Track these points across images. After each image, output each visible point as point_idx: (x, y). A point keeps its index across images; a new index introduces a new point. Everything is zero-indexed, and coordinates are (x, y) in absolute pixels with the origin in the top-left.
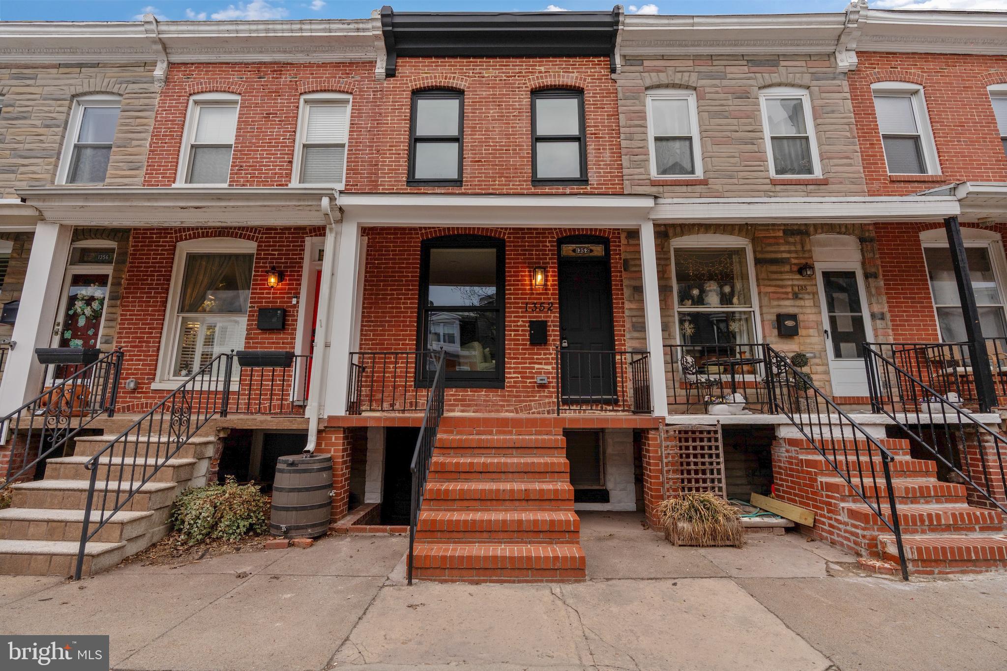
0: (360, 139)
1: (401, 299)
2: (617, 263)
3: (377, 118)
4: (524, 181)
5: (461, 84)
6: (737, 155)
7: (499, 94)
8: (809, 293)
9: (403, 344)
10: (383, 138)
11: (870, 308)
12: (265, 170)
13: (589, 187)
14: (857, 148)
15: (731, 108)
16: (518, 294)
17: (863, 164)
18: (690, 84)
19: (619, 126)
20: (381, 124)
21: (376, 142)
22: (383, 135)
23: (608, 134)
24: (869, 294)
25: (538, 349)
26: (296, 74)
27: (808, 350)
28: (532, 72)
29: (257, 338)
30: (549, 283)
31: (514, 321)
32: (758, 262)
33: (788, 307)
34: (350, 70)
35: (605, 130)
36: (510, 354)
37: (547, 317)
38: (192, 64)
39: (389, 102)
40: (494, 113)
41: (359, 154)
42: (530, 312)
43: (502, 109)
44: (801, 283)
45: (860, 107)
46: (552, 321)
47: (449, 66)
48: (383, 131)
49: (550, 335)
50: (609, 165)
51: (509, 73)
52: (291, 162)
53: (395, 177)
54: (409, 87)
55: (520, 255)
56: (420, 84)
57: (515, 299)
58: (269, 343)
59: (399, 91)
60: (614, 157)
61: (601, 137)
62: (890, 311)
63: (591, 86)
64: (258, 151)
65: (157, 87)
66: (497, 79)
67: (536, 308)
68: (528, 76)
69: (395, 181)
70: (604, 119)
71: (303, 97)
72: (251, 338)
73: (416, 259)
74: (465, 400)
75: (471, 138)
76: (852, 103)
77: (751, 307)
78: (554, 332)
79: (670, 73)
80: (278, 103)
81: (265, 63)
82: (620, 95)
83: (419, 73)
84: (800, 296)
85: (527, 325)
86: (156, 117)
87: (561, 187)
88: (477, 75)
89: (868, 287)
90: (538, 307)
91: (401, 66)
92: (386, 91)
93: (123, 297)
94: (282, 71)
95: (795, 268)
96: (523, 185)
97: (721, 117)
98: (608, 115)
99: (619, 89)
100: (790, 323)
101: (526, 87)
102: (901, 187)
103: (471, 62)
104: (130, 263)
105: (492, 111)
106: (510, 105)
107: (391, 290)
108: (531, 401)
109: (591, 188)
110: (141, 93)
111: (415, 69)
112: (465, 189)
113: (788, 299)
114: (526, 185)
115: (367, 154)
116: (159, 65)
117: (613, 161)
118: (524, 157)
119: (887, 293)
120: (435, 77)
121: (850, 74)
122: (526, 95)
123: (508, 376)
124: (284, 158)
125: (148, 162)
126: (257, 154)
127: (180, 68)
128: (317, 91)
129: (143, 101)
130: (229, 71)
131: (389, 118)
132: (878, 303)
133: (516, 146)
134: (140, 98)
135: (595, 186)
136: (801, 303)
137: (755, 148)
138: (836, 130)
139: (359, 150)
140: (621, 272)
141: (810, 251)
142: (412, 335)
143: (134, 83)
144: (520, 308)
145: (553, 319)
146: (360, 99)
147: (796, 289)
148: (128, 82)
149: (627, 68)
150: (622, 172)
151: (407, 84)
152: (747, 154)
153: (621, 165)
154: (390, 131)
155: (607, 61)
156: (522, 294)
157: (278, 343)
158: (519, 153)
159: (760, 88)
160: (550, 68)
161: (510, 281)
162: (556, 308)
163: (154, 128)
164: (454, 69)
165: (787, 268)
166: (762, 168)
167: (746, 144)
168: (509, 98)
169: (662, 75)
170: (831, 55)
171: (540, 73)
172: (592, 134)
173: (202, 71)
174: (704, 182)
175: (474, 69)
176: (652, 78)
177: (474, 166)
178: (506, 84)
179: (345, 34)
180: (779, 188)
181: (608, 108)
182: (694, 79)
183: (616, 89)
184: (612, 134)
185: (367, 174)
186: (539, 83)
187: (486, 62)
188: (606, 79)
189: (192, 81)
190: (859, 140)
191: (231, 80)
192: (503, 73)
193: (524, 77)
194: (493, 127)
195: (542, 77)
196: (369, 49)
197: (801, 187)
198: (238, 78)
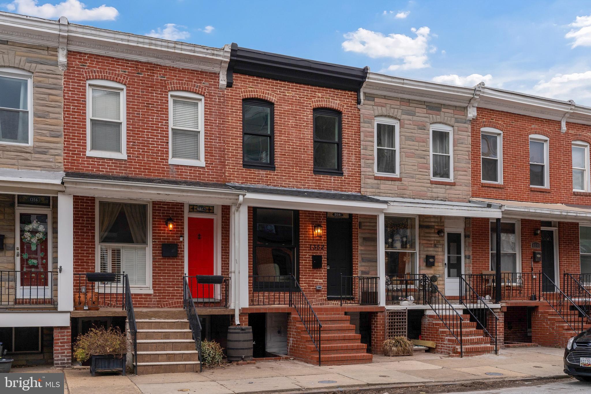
0: (212, 131)
2: (356, 224)
3: (222, 116)
4: (310, 170)
5: (272, 98)
6: (416, 164)
7: (295, 110)
8: (441, 245)
10: (227, 132)
11: (465, 252)
12: (152, 147)
13: (343, 177)
14: (470, 166)
15: (416, 135)
16: (306, 239)
17: (472, 175)
18: (397, 117)
19: (360, 140)
20: (225, 122)
21: (223, 135)
22: (227, 130)
23: (354, 144)
24: (465, 246)
25: (316, 271)
26: (164, 74)
27: (438, 273)
28: (314, 97)
29: (161, 262)
31: (305, 255)
32: (421, 226)
33: (431, 251)
34: (202, 77)
35: (353, 142)
36: (302, 273)
37: (321, 253)
38: (85, 54)
39: (229, 106)
40: (292, 122)
41: (212, 142)
42: (312, 250)
43: (297, 120)
44: (438, 239)
45: (474, 141)
46: (324, 256)
47: (265, 84)
48: (227, 127)
49: (323, 263)
50: (354, 164)
51: (301, 95)
52: (168, 143)
53: (236, 161)
54: (240, 97)
55: (308, 216)
56: (247, 95)
57: (305, 242)
58: (168, 265)
59: (235, 99)
60: (357, 159)
61: (351, 146)
62: (472, 255)
63: (347, 111)
64: (144, 132)
65: (61, 70)
66: (294, 98)
67: (315, 248)
68: (312, 99)
70: (352, 134)
71: (170, 93)
72: (156, 262)
75: (280, 139)
76: (471, 139)
77: (415, 250)
78: (324, 261)
79: (388, 108)
80: (153, 96)
81: (140, 62)
82: (362, 120)
83: (246, 87)
84: (437, 246)
85: (311, 257)
86: (64, 96)
87: (329, 176)
88: (282, 94)
89: (465, 242)
90: (317, 247)
91: (235, 80)
92: (227, 98)
94: (153, 70)
95: (436, 231)
96: (308, 173)
97: (411, 140)
98: (355, 132)
99: (361, 115)
100: (431, 260)
101: (311, 107)
102: (486, 190)
103: (278, 83)
105: (291, 121)
106: (301, 118)
108: (313, 298)
109: (344, 178)
110: (49, 74)
111: (244, 84)
112: (277, 173)
113: (432, 247)
114: (311, 173)
115: (217, 143)
116: (60, 51)
117: (356, 162)
118: (309, 155)
119: (472, 246)
120: (257, 91)
121: (473, 121)
122: (310, 112)
123: (301, 285)
124: (163, 139)
125: (64, 132)
126: (144, 135)
127: (76, 55)
128: (180, 90)
129: (51, 81)
130: (114, 64)
131: (230, 118)
132: (468, 250)
133: (305, 147)
134: (48, 78)
135: (347, 177)
136: (437, 249)
137: (425, 161)
139: (212, 139)
140: (357, 229)
141: (443, 222)
143: (41, 64)
144: (308, 247)
145: (324, 253)
146: (210, 101)
147: (436, 242)
148: (37, 62)
149: (366, 102)
150: (360, 170)
151: (239, 94)
152: (421, 164)
153: (360, 165)
154: (231, 128)
155: (356, 95)
156: (308, 239)
157: (174, 265)
158: (306, 152)
159: (429, 124)
160: (324, 95)
161: (302, 231)
162: (325, 248)
163: (64, 105)
164: (268, 87)
165: (433, 231)
166: (427, 174)
167: (421, 158)
168: (301, 113)
169: (384, 109)
170: (466, 108)
171: (319, 97)
172: (346, 143)
173: (94, 61)
174: (400, 180)
175: (280, 89)
176: (379, 110)
177: (282, 157)
178: (299, 102)
179: (204, 56)
180: (434, 186)
181: (355, 127)
182: (399, 114)
183: (360, 115)
184: (356, 144)
185: (219, 156)
186: (318, 104)
187: (287, 85)
188: (355, 107)
189: (87, 69)
190: (472, 161)
191: (117, 72)
192: (297, 94)
193: (309, 99)
194: (292, 132)
195: (319, 100)
196: (216, 65)
197: (444, 186)
198: (122, 71)
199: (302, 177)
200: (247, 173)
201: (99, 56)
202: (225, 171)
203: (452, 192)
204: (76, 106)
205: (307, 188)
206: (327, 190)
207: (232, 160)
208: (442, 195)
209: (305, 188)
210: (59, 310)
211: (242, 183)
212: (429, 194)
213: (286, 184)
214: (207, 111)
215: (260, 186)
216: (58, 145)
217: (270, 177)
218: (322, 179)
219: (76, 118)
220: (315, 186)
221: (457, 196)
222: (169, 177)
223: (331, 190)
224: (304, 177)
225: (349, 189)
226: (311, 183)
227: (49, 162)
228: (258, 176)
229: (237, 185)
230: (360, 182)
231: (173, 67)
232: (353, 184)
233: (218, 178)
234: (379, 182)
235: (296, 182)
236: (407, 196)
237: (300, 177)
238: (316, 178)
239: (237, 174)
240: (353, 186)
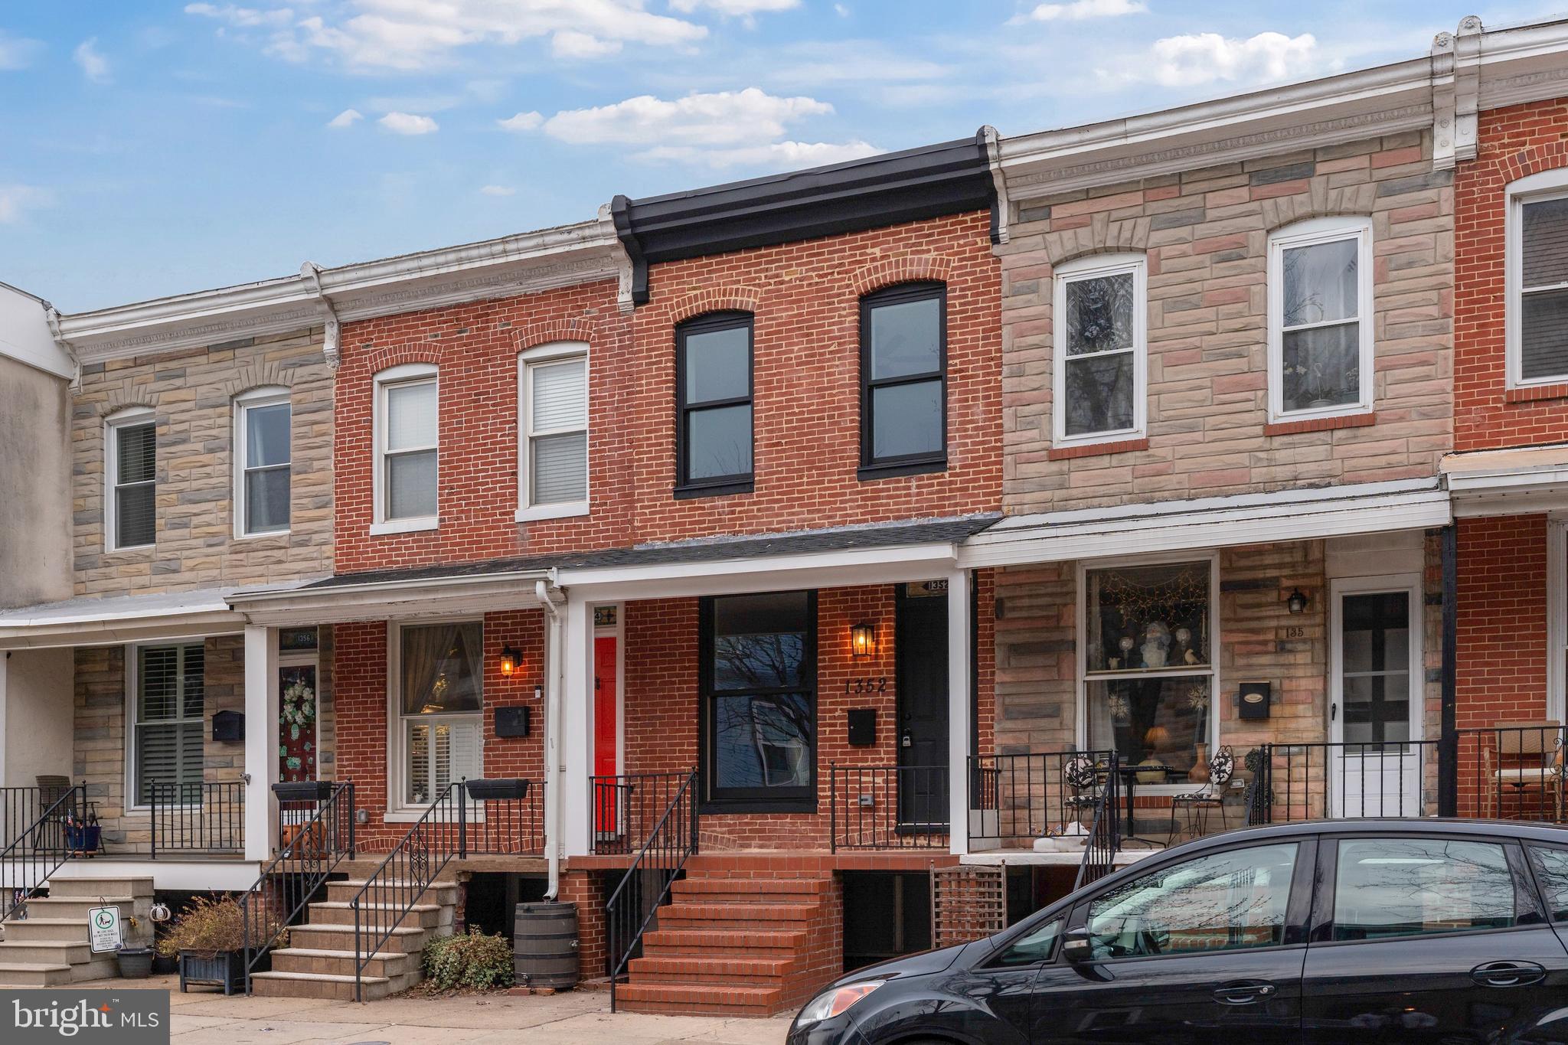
0: (605, 423)
1: (674, 683)
2: (986, 606)
3: (627, 381)
4: (846, 472)
5: (748, 301)
6: (1207, 382)
7: (808, 313)
8: (1304, 641)
9: (680, 751)
10: (637, 419)
11: (1425, 660)
13: (947, 474)
14: (1450, 339)
15: (1207, 285)
16: (835, 667)
17: (1456, 371)
18: (1136, 244)
19: (1000, 350)
20: (632, 393)
21: (628, 427)
22: (637, 412)
23: (982, 368)
25: (863, 753)
26: (508, 318)
27: (1294, 741)
28: (860, 262)
29: (498, 749)
30: (881, 647)
31: (830, 711)
32: (1225, 587)
33: (1264, 667)
35: (977, 361)
36: (824, 761)
37: (877, 701)
38: (370, 320)
39: (642, 351)
40: (800, 350)
41: (605, 450)
42: (852, 696)
43: (812, 341)
44: (1294, 622)
45: (1472, 243)
46: (885, 708)
47: (729, 269)
48: (636, 405)
49: (881, 731)
50: (983, 428)
51: (822, 268)
52: (515, 474)
53: (658, 485)
54: (668, 320)
55: (839, 602)
56: (686, 310)
57: (831, 675)
58: (512, 755)
59: (656, 329)
60: (990, 412)
61: (972, 377)
63: (959, 276)
64: (470, 460)
65: (330, 368)
66: (805, 283)
67: (862, 688)
68: (854, 270)
69: (658, 492)
70: (977, 339)
71: (522, 357)
72: (491, 750)
73: (692, 619)
74: (763, 831)
75: (767, 403)
76: (1457, 237)
77: (1210, 668)
78: (887, 726)
79: (1099, 226)
80: (488, 373)
81: (463, 305)
82: (1005, 288)
83: (683, 290)
84: (1289, 646)
85: (846, 715)
86: (336, 419)
87: (903, 478)
88: (772, 281)
89: (1426, 618)
90: (865, 686)
91: (657, 281)
92: (638, 332)
93: (336, 698)
94: (488, 315)
95: (1286, 596)
96: (844, 480)
97: (1185, 306)
98: (983, 331)
99: (1004, 274)
100: (1253, 698)
101: (851, 293)
102: (1527, 414)
103: (762, 256)
104: (337, 648)
105: (796, 348)
106: (825, 333)
107: (661, 669)
109: (951, 475)
110: (312, 382)
111: (677, 284)
112: (759, 496)
113: (1267, 653)
114: (850, 479)
115: (616, 449)
116: (327, 328)
117: (990, 419)
118: (847, 429)
120: (708, 293)
121: (1461, 170)
122: (851, 308)
123: (821, 794)
124: (505, 467)
125: (336, 493)
126: (469, 466)
127: (354, 330)
128: (540, 345)
129: (314, 395)
130: (418, 326)
131: (644, 382)
132: (1435, 651)
133: (834, 409)
134: (312, 390)
135: (958, 470)
136: (1290, 659)
137: (1247, 363)
138: (1411, 305)
139: (605, 444)
140: (992, 621)
141: (1322, 561)
142: (691, 737)
143: (301, 366)
144: (838, 688)
145: (885, 704)
146: (600, 351)
147: (1283, 634)
148: (294, 365)
149: (1022, 228)
150: (1001, 440)
151: (666, 313)
152: (1225, 379)
153: (1001, 426)
154: (647, 404)
155: (986, 218)
156: (842, 667)
157: (524, 755)
158: (838, 423)
159: (1268, 232)
160: (890, 249)
161: (824, 646)
162: (890, 686)
163: (337, 437)
164: (738, 275)
165: (1272, 596)
166: (1255, 404)
167: (1228, 357)
168: (824, 318)
169: (1083, 232)
170: (1425, 133)
171: (874, 260)
172: (955, 372)
173: (383, 331)
174: (1142, 446)
175: (767, 270)
176: (1068, 241)
177: (771, 452)
178: (818, 291)
179: (567, 249)
180: (1278, 441)
181: (984, 316)
182: (1140, 232)
183: (1000, 276)
184: (990, 367)
185: (619, 482)
186: (871, 282)
187: (785, 253)
188: (986, 256)
189: (373, 351)
190: (1457, 321)
191: (422, 342)
192: (813, 269)
193: (846, 272)
194: (799, 378)
195: (876, 268)
196: (606, 260)
197: (1321, 435)
198: (431, 337)
199: (824, 496)
200: (684, 510)
201: (392, 316)
202: (633, 515)
203: (1362, 448)
204: (354, 435)
205: (838, 523)
206: (897, 518)
207: (649, 486)
208: (1313, 466)
209: (832, 525)
210: (247, 858)
211: (672, 540)
212: (1258, 474)
213: (783, 522)
214: (595, 378)
215: (712, 540)
216: (326, 523)
217: (740, 512)
218: (882, 490)
219: (353, 460)
220: (862, 514)
221: (1382, 461)
222: (516, 552)
223: (909, 517)
224: (830, 496)
225: (966, 504)
226: (851, 508)
227: (312, 559)
228: (710, 514)
229: (659, 545)
230: (1001, 478)
231: (525, 295)
232: (980, 487)
233: (617, 537)
234: (1065, 466)
235: (809, 512)
236: (1166, 494)
237: (821, 496)
238: (866, 491)
239: (661, 519)
240: (978, 495)
